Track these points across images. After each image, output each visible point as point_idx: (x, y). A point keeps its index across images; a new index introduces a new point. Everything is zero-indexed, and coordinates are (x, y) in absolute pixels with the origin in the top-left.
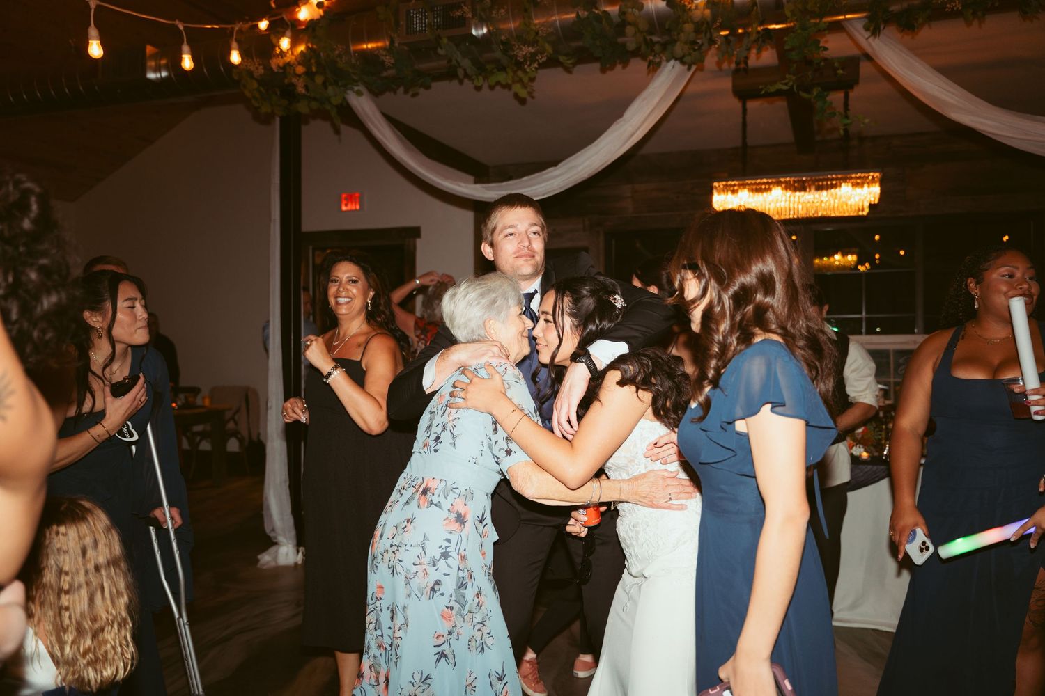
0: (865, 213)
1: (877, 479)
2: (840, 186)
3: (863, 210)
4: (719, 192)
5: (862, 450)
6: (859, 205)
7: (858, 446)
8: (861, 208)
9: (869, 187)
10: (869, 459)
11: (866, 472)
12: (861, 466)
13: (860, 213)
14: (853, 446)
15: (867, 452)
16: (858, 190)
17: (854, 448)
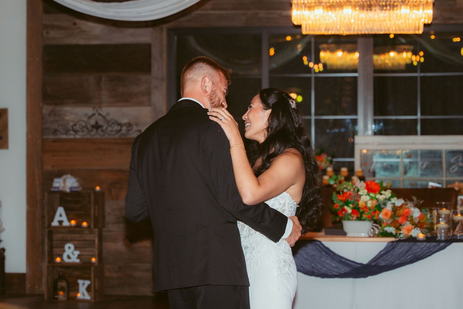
0: (421, 32)
1: (430, 253)
2: (401, 8)
3: (419, 30)
4: (297, 10)
5: (419, 232)
6: (415, 24)
7: (416, 228)
8: (417, 28)
9: (423, 9)
10: (425, 239)
11: (422, 248)
12: (418, 243)
13: (417, 32)
14: (412, 229)
15: (423, 233)
16: (415, 11)
17: (413, 230)
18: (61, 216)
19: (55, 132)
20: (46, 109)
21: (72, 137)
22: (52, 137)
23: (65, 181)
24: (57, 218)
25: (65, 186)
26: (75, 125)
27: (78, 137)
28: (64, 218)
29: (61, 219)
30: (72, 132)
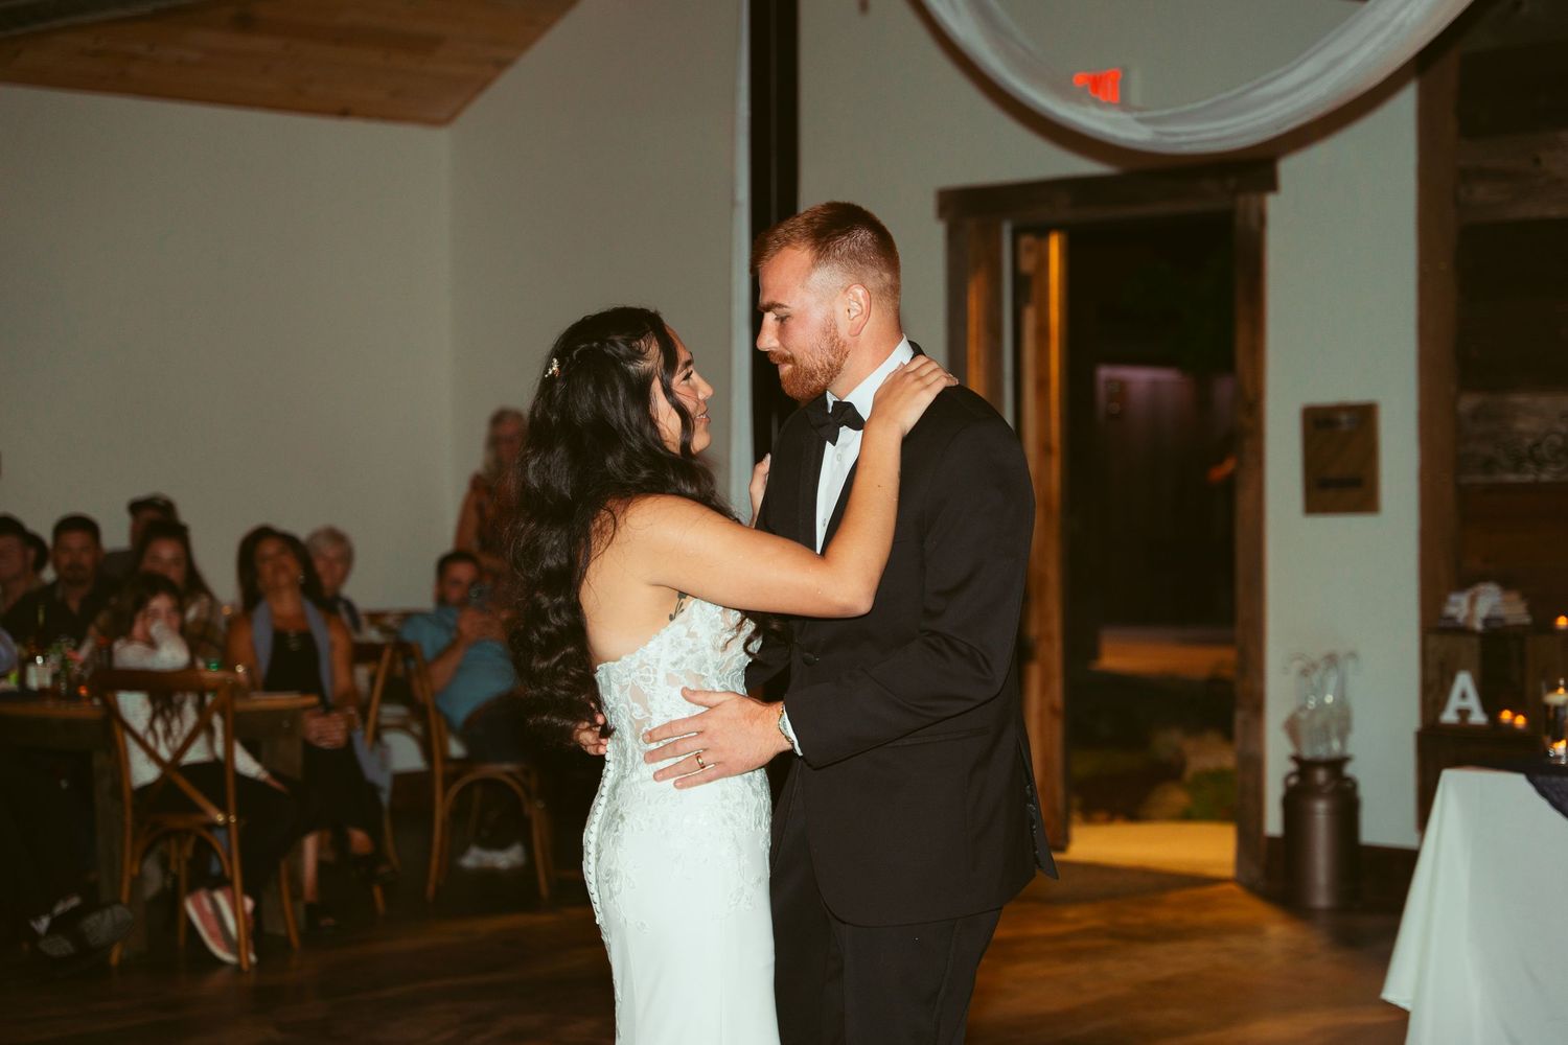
18: (1464, 695)
19: (1489, 465)
20: (1468, 402)
21: (1530, 477)
22: (1481, 479)
23: (1473, 601)
24: (1455, 701)
25: (1470, 616)
26: (1538, 445)
27: (1545, 477)
28: (1473, 702)
29: (1464, 704)
30: (1530, 466)
